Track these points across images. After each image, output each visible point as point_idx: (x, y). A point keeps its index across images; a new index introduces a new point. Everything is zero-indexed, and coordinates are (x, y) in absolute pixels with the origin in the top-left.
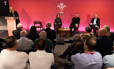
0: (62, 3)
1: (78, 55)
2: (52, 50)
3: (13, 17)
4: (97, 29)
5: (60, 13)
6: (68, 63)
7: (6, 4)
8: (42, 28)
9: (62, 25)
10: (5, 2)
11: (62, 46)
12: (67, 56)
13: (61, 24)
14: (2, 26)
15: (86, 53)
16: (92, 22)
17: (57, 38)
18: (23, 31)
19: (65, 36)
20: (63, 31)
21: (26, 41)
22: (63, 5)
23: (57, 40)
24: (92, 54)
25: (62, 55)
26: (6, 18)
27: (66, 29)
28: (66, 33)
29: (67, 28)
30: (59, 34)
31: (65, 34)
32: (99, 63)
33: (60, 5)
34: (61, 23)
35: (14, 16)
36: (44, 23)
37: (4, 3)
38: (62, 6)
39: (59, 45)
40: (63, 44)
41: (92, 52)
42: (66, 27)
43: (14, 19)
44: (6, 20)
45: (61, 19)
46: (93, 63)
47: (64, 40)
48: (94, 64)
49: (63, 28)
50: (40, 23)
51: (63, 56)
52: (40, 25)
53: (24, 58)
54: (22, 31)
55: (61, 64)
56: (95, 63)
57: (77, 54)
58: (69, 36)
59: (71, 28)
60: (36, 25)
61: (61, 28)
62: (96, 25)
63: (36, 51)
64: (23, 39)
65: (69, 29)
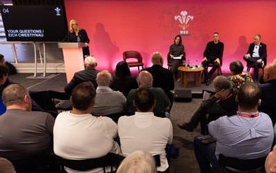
0: (184, 10)
1: (224, 119)
2: (167, 113)
3: (77, 42)
4: (261, 67)
5: (181, 32)
6: (202, 140)
7: (58, 14)
8: (142, 65)
9: (187, 60)
10: (58, 10)
11: (186, 105)
12: (199, 127)
13: (184, 58)
14: (52, 64)
15: (241, 115)
16: (251, 52)
17: (175, 89)
18: (102, 73)
19: (193, 84)
20: (187, 72)
21: (110, 94)
22: (187, 16)
23: (176, 91)
24: (252, 116)
25: (187, 124)
26: (61, 45)
27: (194, 69)
28: (195, 78)
29: (197, 66)
30: (179, 80)
31: (192, 79)
32: (266, 135)
33: (181, 16)
34: (184, 55)
35: (79, 39)
36: (147, 55)
37: (56, 12)
38: (184, 17)
39: (179, 104)
40: (188, 100)
41: (253, 114)
42: (195, 64)
43: (79, 47)
44: (61, 50)
45: (183, 46)
46: (254, 136)
47: (190, 91)
48: (256, 138)
49: (188, 66)
50: (138, 56)
51: (189, 127)
52: (136, 60)
53: (107, 129)
54: (99, 74)
55: (186, 143)
56: (258, 135)
57: (221, 118)
58: (202, 83)
59: (205, 65)
60: (128, 61)
61: (184, 66)
62: (259, 58)
63: (134, 114)
64: (102, 90)
65: (201, 68)
